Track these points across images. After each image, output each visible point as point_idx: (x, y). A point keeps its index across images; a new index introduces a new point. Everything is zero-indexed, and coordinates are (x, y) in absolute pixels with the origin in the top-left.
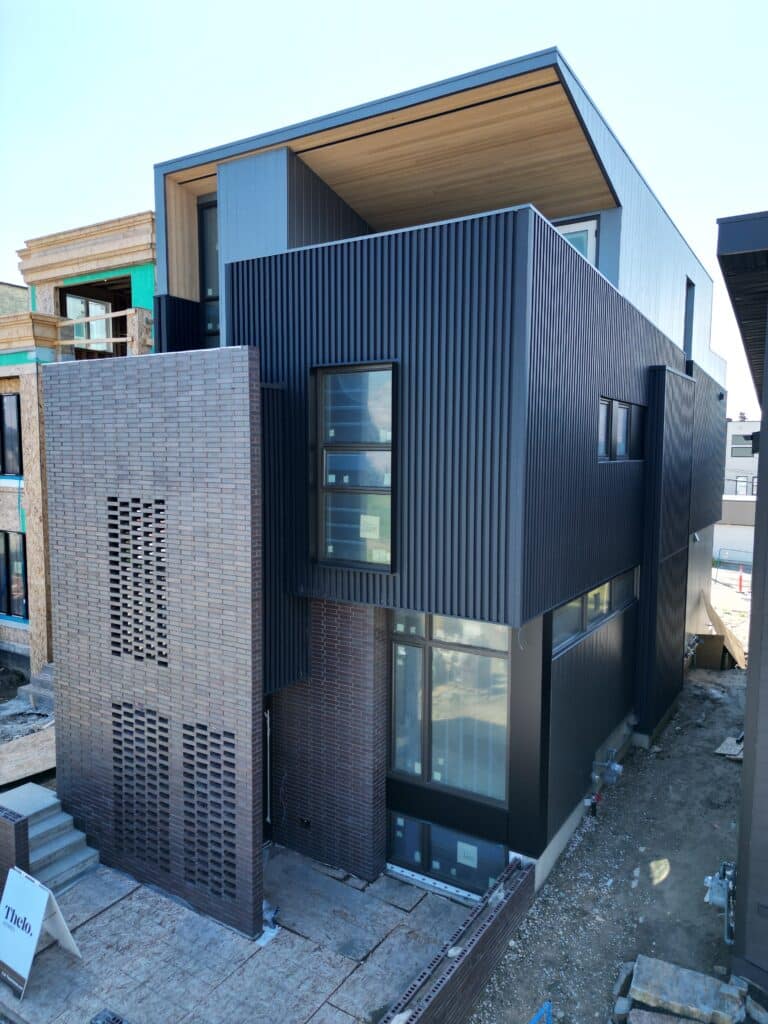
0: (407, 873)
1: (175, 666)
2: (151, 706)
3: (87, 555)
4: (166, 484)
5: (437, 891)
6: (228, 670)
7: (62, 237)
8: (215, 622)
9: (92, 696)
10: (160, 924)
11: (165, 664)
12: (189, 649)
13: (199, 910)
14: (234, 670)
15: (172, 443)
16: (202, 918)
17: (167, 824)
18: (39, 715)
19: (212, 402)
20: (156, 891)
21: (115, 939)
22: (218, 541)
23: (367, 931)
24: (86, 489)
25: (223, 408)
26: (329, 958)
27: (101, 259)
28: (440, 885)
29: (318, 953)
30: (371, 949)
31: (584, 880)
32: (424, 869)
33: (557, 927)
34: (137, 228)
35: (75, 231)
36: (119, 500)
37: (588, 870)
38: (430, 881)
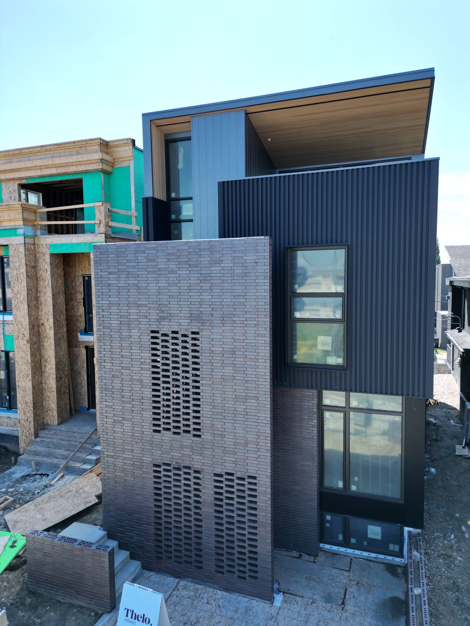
0: (335, 548)
1: (206, 436)
2: (187, 463)
3: (131, 368)
4: (201, 321)
5: (357, 556)
6: (251, 437)
7: (26, 151)
8: (241, 407)
9: (135, 460)
10: (208, 603)
11: (199, 436)
12: (218, 425)
13: (227, 590)
14: (257, 437)
15: (206, 296)
16: (231, 595)
17: (201, 538)
18: (41, 474)
19: (239, 271)
20: (192, 582)
21: (186, 618)
22: (243, 356)
23: (333, 587)
24: (131, 325)
25: (247, 274)
26: (323, 607)
27: (60, 167)
28: (358, 552)
29: (314, 605)
30: (343, 597)
31: (439, 537)
32: (346, 544)
33: (440, 567)
34: (87, 148)
35: (37, 147)
36: (160, 332)
37: (437, 531)
38: (350, 551)
